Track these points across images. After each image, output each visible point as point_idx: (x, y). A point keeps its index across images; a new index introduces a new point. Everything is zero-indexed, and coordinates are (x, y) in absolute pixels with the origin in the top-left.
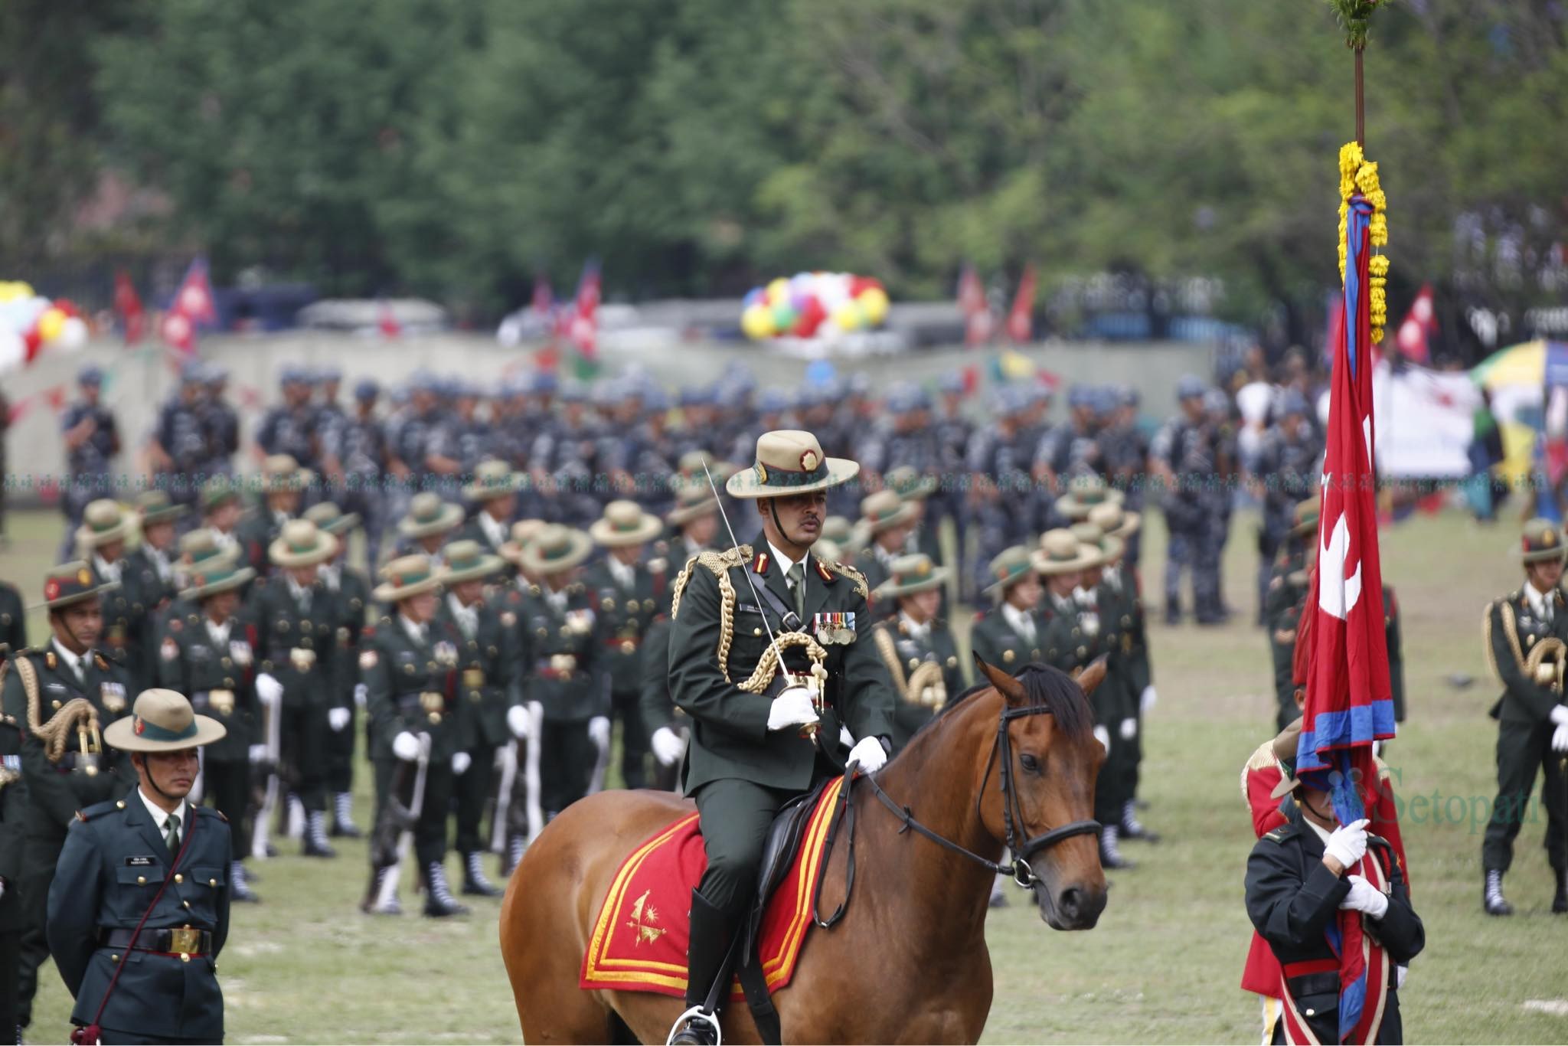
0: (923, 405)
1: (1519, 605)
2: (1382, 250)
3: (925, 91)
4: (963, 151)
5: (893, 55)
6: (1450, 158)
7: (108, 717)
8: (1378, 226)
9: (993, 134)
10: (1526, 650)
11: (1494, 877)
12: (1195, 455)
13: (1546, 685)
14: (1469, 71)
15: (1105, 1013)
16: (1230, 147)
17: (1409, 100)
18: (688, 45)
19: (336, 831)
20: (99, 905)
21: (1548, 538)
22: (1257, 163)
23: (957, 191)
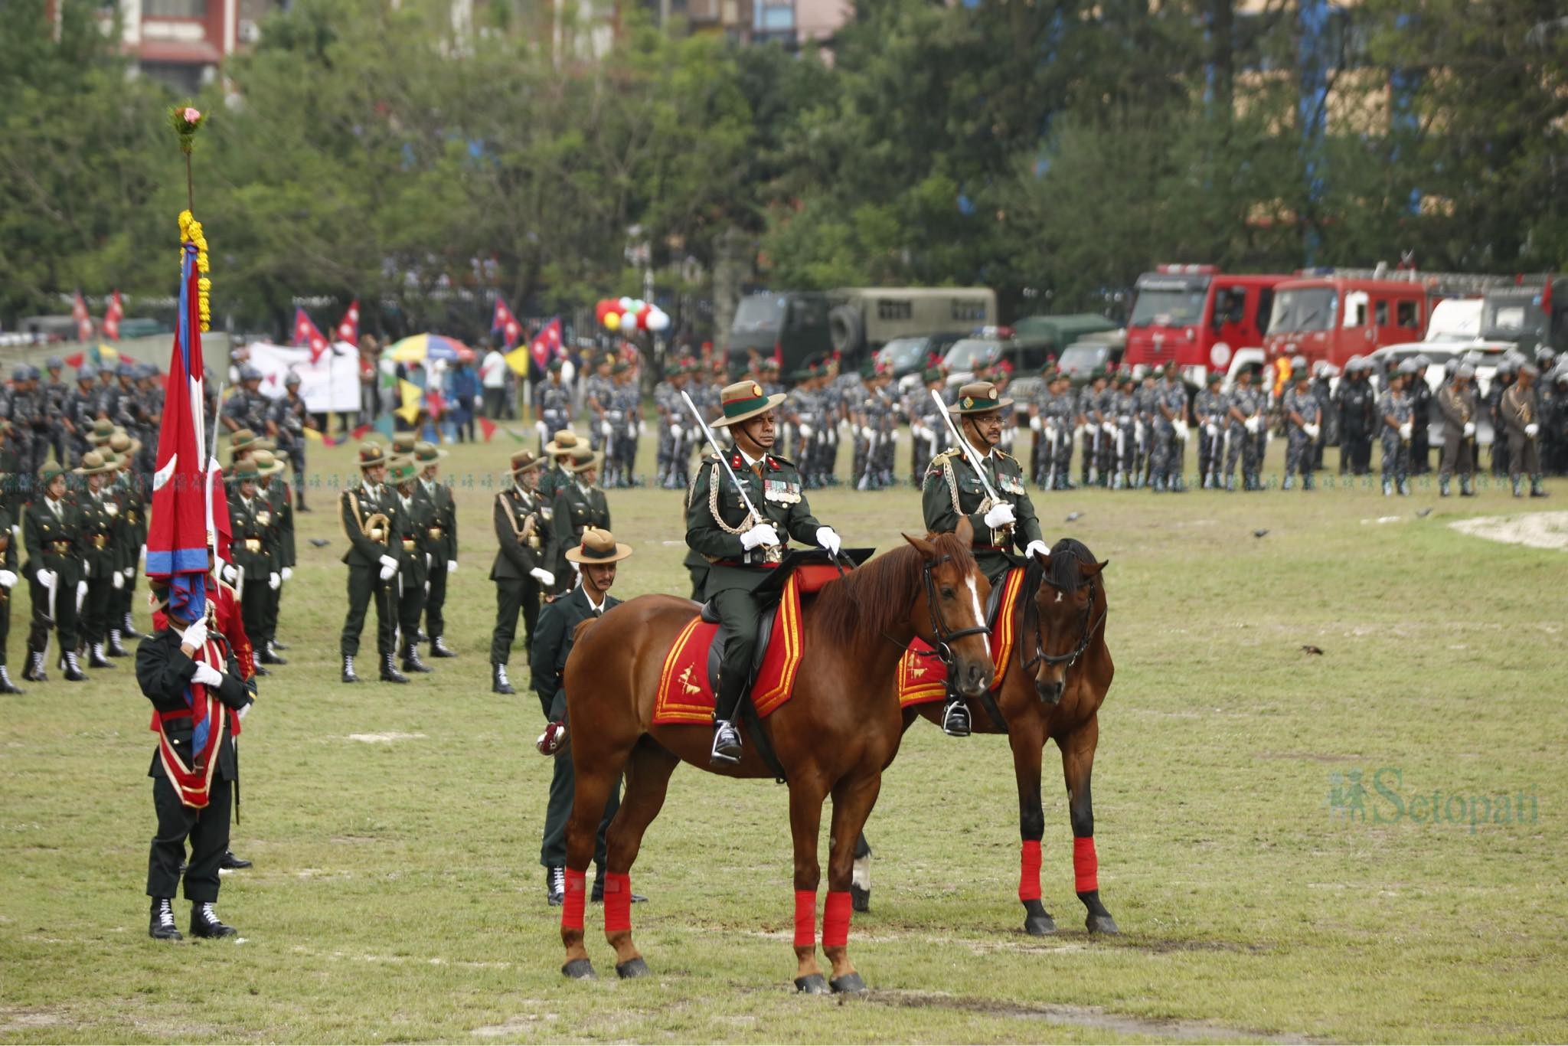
0: (35, 376)
1: (360, 494)
2: (207, 275)
3: (60, 186)
4: (84, 221)
5: (42, 164)
6: (376, 224)
8: (203, 261)
9: (102, 211)
10: (364, 520)
11: (349, 660)
13: (377, 542)
14: (387, 171)
15: (94, 745)
16: (243, 217)
17: (353, 190)
21: (376, 452)
22: (262, 228)
23: (81, 247)
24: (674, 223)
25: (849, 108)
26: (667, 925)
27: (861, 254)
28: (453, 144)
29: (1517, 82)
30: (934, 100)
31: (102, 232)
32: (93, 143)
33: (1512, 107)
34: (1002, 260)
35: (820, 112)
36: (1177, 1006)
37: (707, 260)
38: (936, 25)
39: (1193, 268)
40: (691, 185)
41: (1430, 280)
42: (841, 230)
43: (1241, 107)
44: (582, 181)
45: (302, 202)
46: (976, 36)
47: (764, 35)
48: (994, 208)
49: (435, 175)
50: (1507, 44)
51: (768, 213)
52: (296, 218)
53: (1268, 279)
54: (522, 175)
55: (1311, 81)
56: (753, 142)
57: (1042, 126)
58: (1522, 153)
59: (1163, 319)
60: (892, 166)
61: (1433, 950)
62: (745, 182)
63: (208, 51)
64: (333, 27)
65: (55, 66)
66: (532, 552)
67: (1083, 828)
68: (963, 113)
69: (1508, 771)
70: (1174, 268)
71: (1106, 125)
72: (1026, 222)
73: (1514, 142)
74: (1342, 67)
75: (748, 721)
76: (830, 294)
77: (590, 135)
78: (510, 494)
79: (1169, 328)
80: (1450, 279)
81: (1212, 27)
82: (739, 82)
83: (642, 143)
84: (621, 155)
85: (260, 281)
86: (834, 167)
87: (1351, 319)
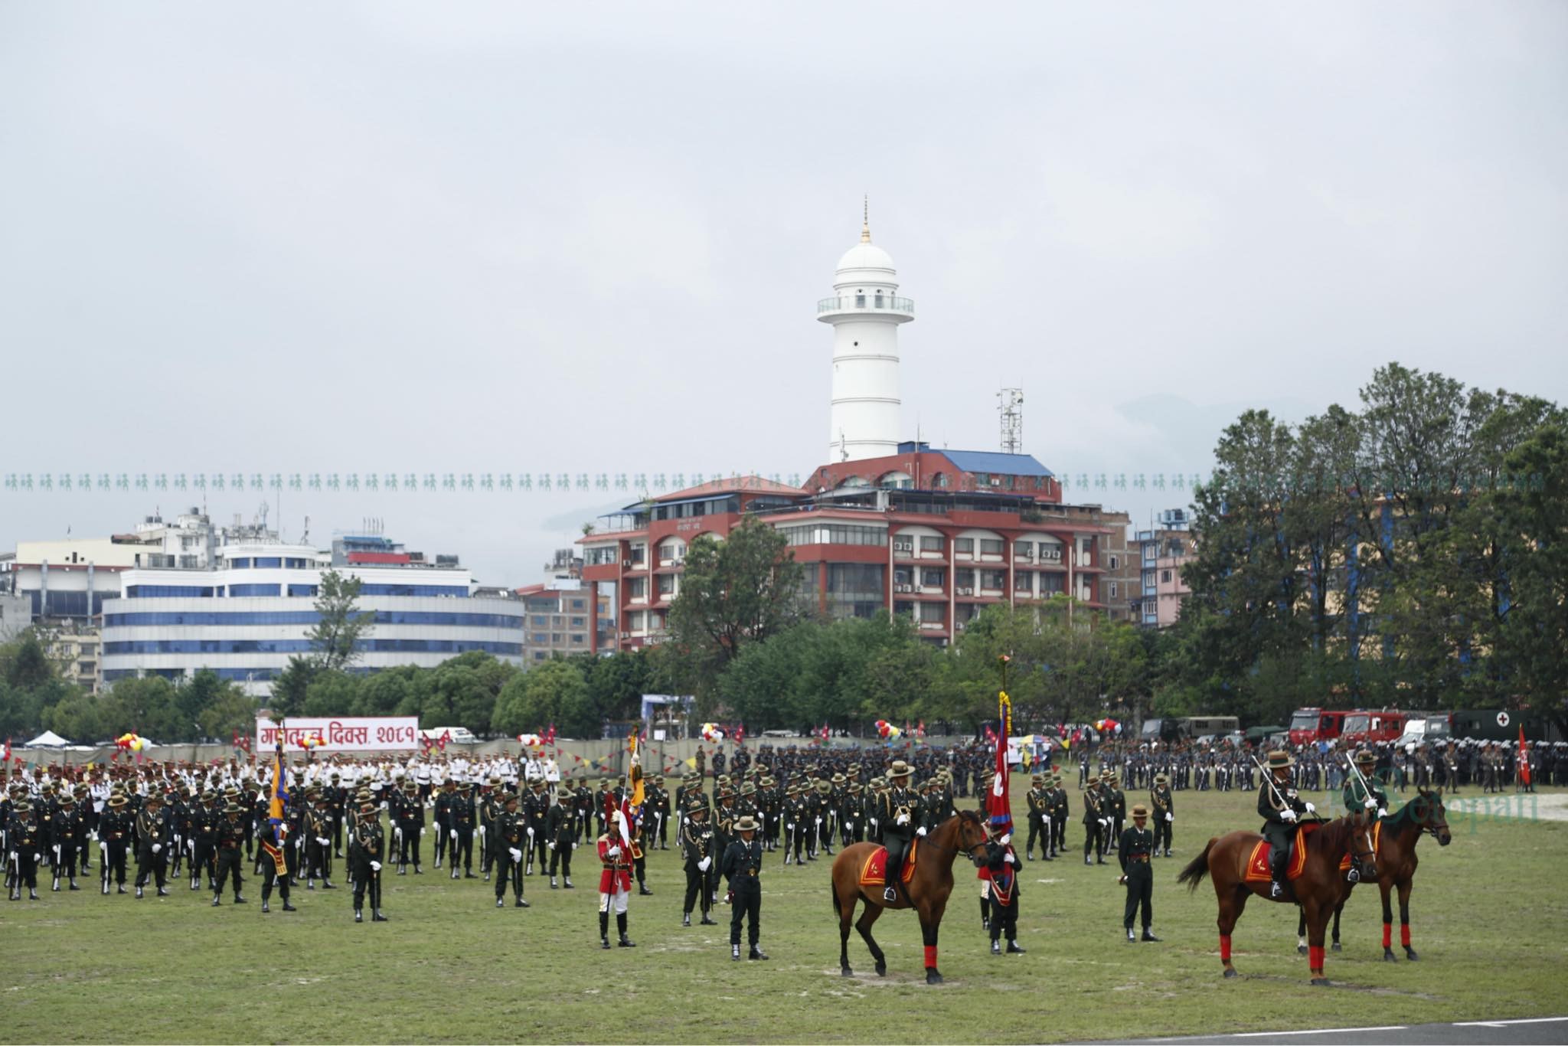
1: (1033, 792)
3: (897, 682)
5: (890, 674)
7: (735, 822)
9: (912, 691)
11: (1030, 853)
12: (959, 761)
16: (963, 692)
18: (845, 673)
19: (776, 846)
20: (733, 864)
23: (904, 704)
24: (1119, 693)
25: (1183, 652)
26: (1172, 950)
27: (1188, 704)
28: (1038, 666)
29: (1434, 639)
30: (1214, 648)
31: (912, 699)
32: (908, 667)
33: (1434, 649)
34: (1241, 706)
35: (1172, 654)
36: (1373, 982)
37: (1131, 706)
38: (1215, 621)
39: (1313, 709)
40: (1125, 680)
41: (1404, 713)
42: (1180, 695)
43: (1329, 650)
44: (1086, 679)
45: (984, 687)
46: (1228, 625)
47: (1146, 625)
48: (1237, 687)
49: (1031, 677)
50: (1431, 625)
51: (1154, 690)
52: (982, 693)
53: (1342, 712)
54: (1063, 677)
55: (1354, 640)
56: (1147, 664)
57: (1254, 658)
58: (1438, 665)
59: (1303, 728)
60: (1199, 672)
61: (1464, 964)
62: (1144, 679)
63: (945, 633)
64: (994, 625)
65: (894, 639)
66: (1098, 813)
67: (1405, 920)
68: (1225, 653)
69: (1473, 896)
70: (1306, 709)
71: (1278, 657)
72: (1249, 692)
73: (1435, 661)
74: (1366, 635)
75: (1285, 882)
76: (1178, 719)
77: (1088, 662)
78: (1090, 792)
79: (1305, 731)
80: (1412, 712)
81: (1317, 621)
82: (1142, 643)
83: (1107, 665)
84: (1099, 669)
85: (969, 716)
86: (1178, 674)
87: (1374, 727)
